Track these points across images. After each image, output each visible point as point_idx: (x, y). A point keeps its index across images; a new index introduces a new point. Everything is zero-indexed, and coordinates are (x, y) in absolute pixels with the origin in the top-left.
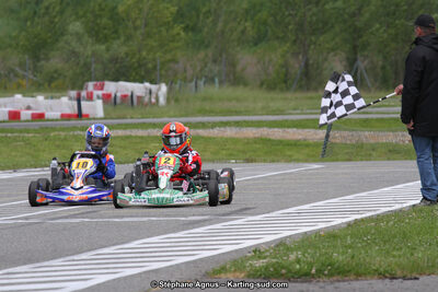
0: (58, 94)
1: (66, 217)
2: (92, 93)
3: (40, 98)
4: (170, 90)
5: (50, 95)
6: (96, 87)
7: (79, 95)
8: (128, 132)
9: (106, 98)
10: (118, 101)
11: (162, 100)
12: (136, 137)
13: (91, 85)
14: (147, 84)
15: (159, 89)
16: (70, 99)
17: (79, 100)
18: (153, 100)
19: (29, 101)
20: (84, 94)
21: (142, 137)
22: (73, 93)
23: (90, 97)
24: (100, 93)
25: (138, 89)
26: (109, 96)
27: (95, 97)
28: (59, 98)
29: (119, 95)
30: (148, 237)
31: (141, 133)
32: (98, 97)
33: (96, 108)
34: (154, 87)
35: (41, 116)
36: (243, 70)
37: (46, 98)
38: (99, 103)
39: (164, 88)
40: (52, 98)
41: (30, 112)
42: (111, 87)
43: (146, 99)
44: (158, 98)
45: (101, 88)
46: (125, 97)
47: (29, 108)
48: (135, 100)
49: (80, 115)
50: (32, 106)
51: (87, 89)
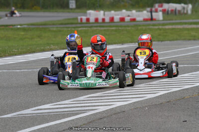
0: (141, 9)
3: (134, 11)
4: (193, 8)
6: (159, 6)
7: (151, 10)
8: (174, 27)
9: (164, 11)
10: (169, 12)
11: (189, 12)
12: (178, 29)
13: (157, 6)
14: (183, 5)
15: (188, 7)
16: (148, 12)
17: (151, 12)
18: (185, 12)
19: (129, 13)
20: (153, 9)
21: (180, 29)
22: (149, 9)
23: (156, 11)
24: (161, 9)
25: (178, 7)
27: (159, 11)
28: (142, 11)
29: (170, 9)
30: (183, 74)
31: (179, 27)
32: (160, 11)
33: (159, 16)
34: (185, 6)
35: (134, 20)
37: (137, 11)
38: (160, 14)
39: (190, 6)
40: (139, 11)
41: (129, 18)
42: (166, 6)
43: (182, 12)
44: (187, 11)
45: (162, 6)
46: (172, 11)
47: (129, 16)
48: (177, 12)
49: (152, 19)
50: (130, 15)
51: (155, 7)
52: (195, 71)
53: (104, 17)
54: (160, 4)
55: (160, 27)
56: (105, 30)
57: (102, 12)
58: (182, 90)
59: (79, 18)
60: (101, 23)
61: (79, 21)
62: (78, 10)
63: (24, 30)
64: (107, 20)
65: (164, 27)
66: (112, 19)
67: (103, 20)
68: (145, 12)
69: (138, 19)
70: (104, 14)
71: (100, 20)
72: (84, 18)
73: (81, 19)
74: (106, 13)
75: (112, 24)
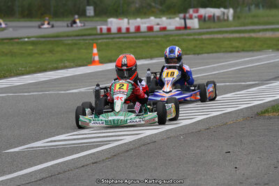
0: (172, 16)
2: (192, 15)
3: (164, 19)
4: (235, 12)
5: (169, 16)
6: (194, 12)
7: (185, 16)
8: (212, 36)
9: (200, 18)
10: (207, 19)
11: (231, 18)
12: (218, 39)
13: (191, 11)
14: (222, 9)
15: (228, 12)
16: (180, 19)
17: (185, 19)
18: (226, 18)
19: (158, 20)
20: (187, 15)
21: (220, 39)
22: (182, 15)
23: (191, 18)
24: (196, 15)
25: (217, 12)
26: (201, 16)
27: (194, 17)
28: (174, 18)
29: (207, 15)
31: (220, 36)
32: (196, 17)
33: (194, 23)
34: (226, 11)
35: (164, 29)
37: (167, 18)
38: (196, 21)
39: (231, 11)
40: (170, 18)
41: (159, 26)
42: (202, 11)
43: (222, 18)
44: (228, 17)
45: (197, 12)
46: (210, 17)
47: (158, 24)
48: (216, 18)
49: (186, 27)
50: (160, 23)
51: (189, 12)
52: (239, 91)
53: (128, 26)
54: (195, 9)
55: (196, 37)
56: (129, 42)
57: (126, 20)
58: (224, 114)
59: (99, 27)
60: (124, 33)
61: (99, 31)
62: (97, 19)
63: (33, 43)
64: (132, 29)
65: (200, 37)
66: (138, 29)
67: (128, 29)
68: (177, 19)
69: (169, 28)
70: (129, 23)
71: (124, 30)
72: (104, 28)
73: (101, 29)
74: (131, 21)
75: (138, 34)
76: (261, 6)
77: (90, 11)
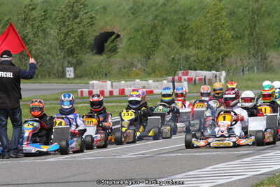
0: (162, 79)
1: (167, 153)
2: (181, 78)
3: (151, 81)
4: (228, 73)
5: (156, 79)
6: (184, 74)
7: (173, 79)
9: (190, 80)
10: (197, 82)
11: (223, 81)
13: (180, 73)
14: (214, 72)
15: (221, 75)
16: (169, 82)
17: (173, 82)
19: (144, 83)
22: (170, 78)
23: (180, 80)
24: (185, 77)
25: (208, 74)
26: (192, 79)
27: (183, 80)
28: (162, 81)
29: (197, 78)
30: (216, 164)
32: (185, 80)
34: (218, 73)
35: (151, 92)
36: (271, 62)
37: (154, 81)
38: (185, 84)
39: (224, 73)
40: (157, 81)
41: (145, 90)
42: (192, 74)
44: (220, 80)
45: (187, 74)
46: (200, 79)
47: (144, 87)
48: (207, 81)
50: (146, 86)
51: (178, 75)
52: (232, 161)
53: (111, 90)
54: (185, 72)
56: (113, 106)
57: (109, 83)
59: (79, 90)
60: (107, 97)
61: (79, 95)
62: (78, 81)
64: (116, 93)
66: (122, 92)
67: (111, 93)
68: (165, 82)
69: (156, 91)
70: (112, 86)
71: (107, 94)
72: (86, 91)
73: (82, 92)
74: (114, 84)
75: (122, 98)
76: (255, 68)
77: (70, 72)
